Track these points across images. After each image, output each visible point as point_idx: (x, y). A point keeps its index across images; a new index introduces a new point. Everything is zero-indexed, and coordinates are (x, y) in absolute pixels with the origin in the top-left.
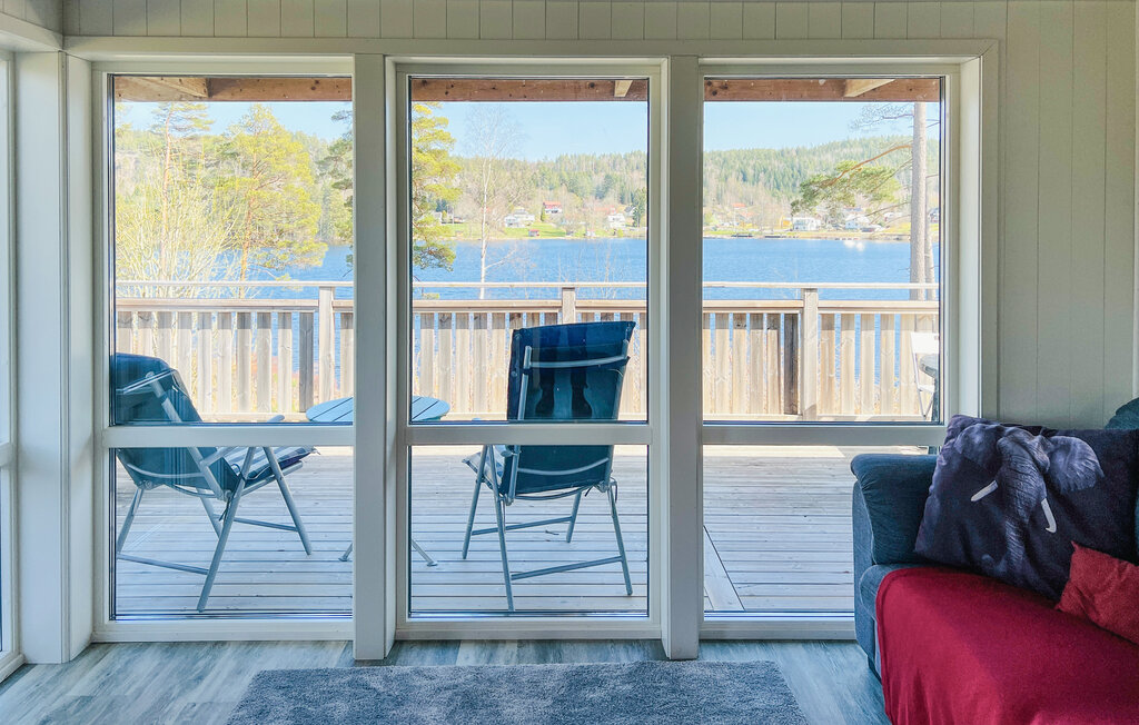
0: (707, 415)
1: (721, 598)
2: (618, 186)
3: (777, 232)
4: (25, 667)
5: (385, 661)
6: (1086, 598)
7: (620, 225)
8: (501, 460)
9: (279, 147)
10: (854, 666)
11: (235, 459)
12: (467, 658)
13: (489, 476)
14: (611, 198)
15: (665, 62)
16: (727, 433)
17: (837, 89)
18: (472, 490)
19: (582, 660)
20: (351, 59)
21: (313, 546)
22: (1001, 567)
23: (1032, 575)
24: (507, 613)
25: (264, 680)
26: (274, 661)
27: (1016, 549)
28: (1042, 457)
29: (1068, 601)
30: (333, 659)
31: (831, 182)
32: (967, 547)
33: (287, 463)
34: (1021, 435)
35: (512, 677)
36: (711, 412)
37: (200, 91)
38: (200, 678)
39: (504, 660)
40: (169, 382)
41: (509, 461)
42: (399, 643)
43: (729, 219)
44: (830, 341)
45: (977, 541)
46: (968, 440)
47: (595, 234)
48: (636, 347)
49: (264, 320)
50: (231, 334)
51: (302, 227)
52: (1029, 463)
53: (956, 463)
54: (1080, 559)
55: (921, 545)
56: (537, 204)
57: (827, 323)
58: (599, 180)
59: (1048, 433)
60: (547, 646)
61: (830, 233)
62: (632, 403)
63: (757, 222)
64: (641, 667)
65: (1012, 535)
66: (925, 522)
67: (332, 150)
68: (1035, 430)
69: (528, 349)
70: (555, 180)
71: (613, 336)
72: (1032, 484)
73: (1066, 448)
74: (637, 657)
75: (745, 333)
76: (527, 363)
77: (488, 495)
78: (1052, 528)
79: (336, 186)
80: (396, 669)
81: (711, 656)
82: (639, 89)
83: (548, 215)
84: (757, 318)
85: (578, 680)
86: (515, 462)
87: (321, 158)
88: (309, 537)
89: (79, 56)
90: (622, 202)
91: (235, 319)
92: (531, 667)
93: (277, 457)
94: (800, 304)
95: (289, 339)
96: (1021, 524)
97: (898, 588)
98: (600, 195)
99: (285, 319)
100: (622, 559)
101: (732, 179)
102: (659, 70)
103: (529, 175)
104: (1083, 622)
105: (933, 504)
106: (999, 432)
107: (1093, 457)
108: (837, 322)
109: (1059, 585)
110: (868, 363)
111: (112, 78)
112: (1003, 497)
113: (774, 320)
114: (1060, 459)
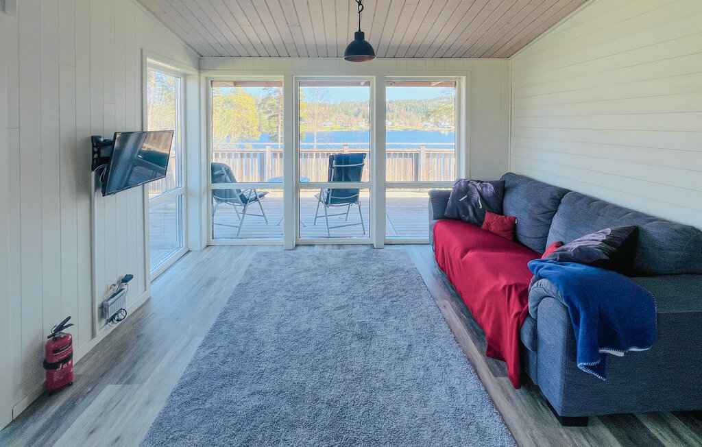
0: (387, 180)
1: (391, 233)
2: (362, 112)
3: (418, 128)
4: (189, 251)
5: (293, 250)
6: (488, 225)
7: (363, 125)
8: (326, 195)
9: (244, 99)
10: (429, 250)
11: (246, 194)
12: (317, 249)
13: (322, 200)
14: (360, 116)
15: (375, 77)
16: (392, 185)
17: (428, 84)
18: (317, 204)
19: (350, 249)
20: (283, 76)
21: (269, 222)
22: (467, 218)
23: (475, 220)
24: (328, 237)
25: (259, 254)
26: (261, 250)
27: (471, 214)
28: (480, 188)
29: (484, 226)
30: (278, 249)
31: (435, 111)
32: (458, 213)
33: (261, 196)
34: (474, 183)
35: (330, 253)
36: (389, 179)
37: (232, 84)
38: (241, 254)
39: (328, 249)
40: (228, 171)
41: (328, 194)
42: (297, 245)
43: (401, 124)
44: (429, 162)
45: (461, 212)
46: (460, 184)
47: (355, 129)
48: (366, 161)
49: (248, 155)
50: (238, 160)
51: (252, 127)
52: (476, 190)
53: (456, 190)
54: (487, 215)
55: (446, 214)
56: (334, 119)
57: (428, 156)
58: (356, 110)
59: (482, 182)
60: (340, 246)
61: (436, 129)
62: (365, 177)
63: (411, 124)
64: (367, 250)
65: (470, 209)
66: (447, 207)
67: (263, 100)
68: (478, 182)
69: (334, 161)
70: (340, 110)
71: (360, 158)
72: (477, 196)
73: (486, 186)
74: (366, 248)
75: (402, 159)
76: (334, 165)
77: (322, 205)
78: (481, 207)
79: (264, 113)
80: (296, 251)
81: (388, 247)
82: (367, 84)
83: (338, 122)
84: (406, 155)
85: (349, 254)
86: (330, 194)
87: (259, 103)
88: (267, 219)
89: (203, 75)
90: (364, 117)
91: (239, 155)
92: (335, 250)
93: (258, 194)
94: (419, 150)
95: (256, 162)
96: (473, 206)
97: (439, 225)
98: (356, 115)
99: (255, 155)
100: (362, 223)
101: (402, 110)
102: (373, 79)
103: (331, 108)
104: (487, 231)
105: (450, 202)
106: (469, 182)
107: (492, 188)
108: (431, 155)
109: (482, 222)
110: (441, 168)
111: (212, 82)
112: (468, 200)
113: (411, 155)
114: (484, 189)
